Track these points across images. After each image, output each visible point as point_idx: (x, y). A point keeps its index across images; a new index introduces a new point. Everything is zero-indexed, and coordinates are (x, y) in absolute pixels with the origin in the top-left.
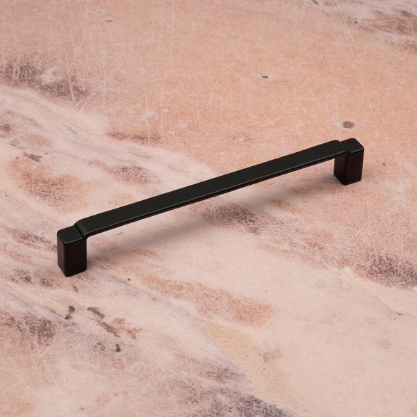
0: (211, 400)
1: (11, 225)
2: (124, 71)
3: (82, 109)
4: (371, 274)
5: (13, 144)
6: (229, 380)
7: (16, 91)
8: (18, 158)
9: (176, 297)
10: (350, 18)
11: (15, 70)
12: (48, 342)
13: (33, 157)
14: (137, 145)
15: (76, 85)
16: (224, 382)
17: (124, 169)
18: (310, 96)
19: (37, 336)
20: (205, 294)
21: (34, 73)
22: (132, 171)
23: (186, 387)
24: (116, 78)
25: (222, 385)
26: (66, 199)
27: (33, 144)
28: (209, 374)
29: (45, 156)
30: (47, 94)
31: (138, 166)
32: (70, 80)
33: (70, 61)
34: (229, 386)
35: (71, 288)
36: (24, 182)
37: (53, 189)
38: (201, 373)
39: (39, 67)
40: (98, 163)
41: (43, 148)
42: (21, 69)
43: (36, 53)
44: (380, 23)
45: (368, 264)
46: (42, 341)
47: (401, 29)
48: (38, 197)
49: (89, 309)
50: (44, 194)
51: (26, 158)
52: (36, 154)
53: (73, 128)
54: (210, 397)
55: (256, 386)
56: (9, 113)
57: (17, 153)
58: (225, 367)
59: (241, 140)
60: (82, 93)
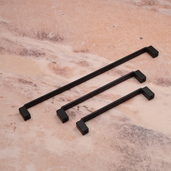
0: (123, 127)
1: (54, 85)
2: (72, 31)
3: (64, 44)
4: (158, 84)
5: (47, 59)
6: (126, 121)
7: (42, 41)
8: (50, 63)
9: (106, 99)
10: (134, 2)
11: (40, 35)
12: (75, 118)
13: (54, 63)
14: (82, 54)
15: (60, 37)
16: (125, 122)
17: (81, 62)
18: (128, 31)
19: (71, 117)
21: (46, 35)
23: (115, 125)
24: (71, 33)
25: (125, 123)
26: (67, 74)
27: (53, 58)
28: (121, 120)
29: (57, 62)
30: (52, 41)
32: (57, 36)
33: (56, 29)
34: (127, 123)
36: (54, 71)
37: (63, 72)
38: (118, 120)
39: (47, 33)
40: (73, 62)
41: (56, 59)
42: (42, 34)
43: (45, 29)
44: (143, 3)
45: (156, 81)
46: (73, 118)
47: (150, 4)
48: (59, 75)
49: (83, 106)
50: (61, 74)
51: (52, 63)
52: (55, 61)
53: (63, 51)
54: (122, 126)
55: (134, 121)
56: (43, 49)
57: (49, 62)
58: (124, 117)
59: (112, 48)
60: (62, 39)
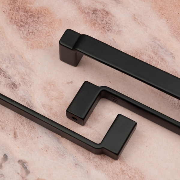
20: (121, 169)
22: (100, 14)
31: (107, 9)
35: (12, 133)
